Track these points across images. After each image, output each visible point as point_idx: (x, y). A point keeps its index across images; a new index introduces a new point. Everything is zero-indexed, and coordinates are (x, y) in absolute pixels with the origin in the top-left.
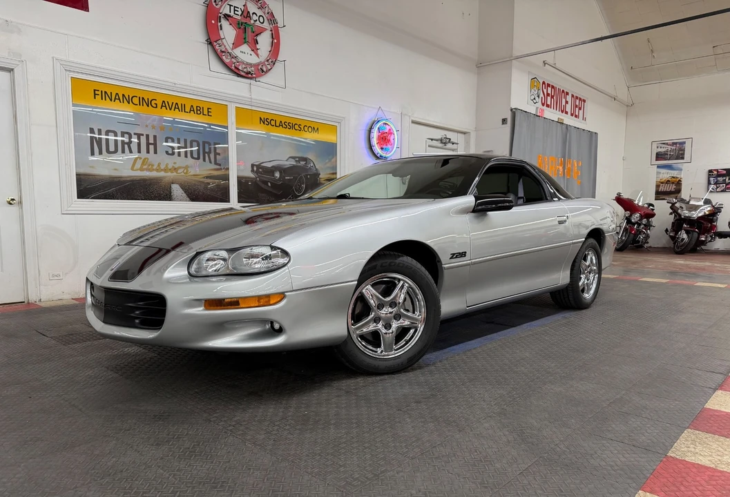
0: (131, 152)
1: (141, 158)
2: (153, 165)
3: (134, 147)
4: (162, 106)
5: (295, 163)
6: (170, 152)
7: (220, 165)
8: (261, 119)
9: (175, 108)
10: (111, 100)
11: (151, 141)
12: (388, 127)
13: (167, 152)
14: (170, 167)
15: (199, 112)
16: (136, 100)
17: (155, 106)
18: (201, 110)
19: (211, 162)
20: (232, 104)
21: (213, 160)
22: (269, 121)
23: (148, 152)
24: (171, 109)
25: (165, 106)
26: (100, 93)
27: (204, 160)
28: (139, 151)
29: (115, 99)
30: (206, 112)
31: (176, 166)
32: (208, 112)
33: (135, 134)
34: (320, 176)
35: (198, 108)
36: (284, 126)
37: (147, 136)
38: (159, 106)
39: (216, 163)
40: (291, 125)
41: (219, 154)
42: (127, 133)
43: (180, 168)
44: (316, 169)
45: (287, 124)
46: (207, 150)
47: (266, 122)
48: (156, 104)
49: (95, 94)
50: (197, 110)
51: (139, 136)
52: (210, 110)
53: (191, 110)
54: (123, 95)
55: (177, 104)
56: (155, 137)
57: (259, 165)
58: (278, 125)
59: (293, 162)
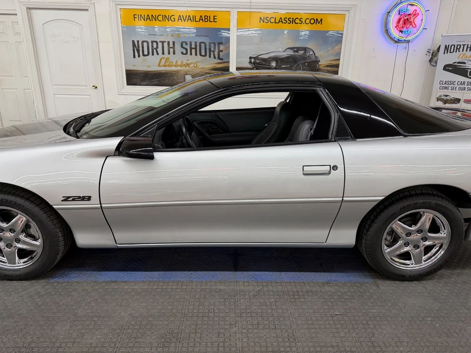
0: (158, 54)
1: (164, 58)
2: (172, 62)
3: (160, 50)
4: (179, 19)
5: (292, 53)
6: (185, 52)
7: (222, 59)
8: (261, 18)
9: (188, 19)
10: (144, 20)
11: (171, 45)
12: (414, 8)
13: (182, 53)
14: (184, 63)
15: (206, 20)
16: (160, 18)
17: (173, 20)
18: (208, 19)
19: (215, 58)
20: (235, 10)
21: (217, 56)
22: (269, 19)
23: (169, 53)
24: (185, 21)
25: (181, 19)
26: (137, 16)
27: (210, 57)
28: (163, 54)
29: (147, 19)
30: (212, 19)
31: (189, 62)
32: (214, 19)
33: (160, 42)
34: (319, 63)
35: (206, 17)
36: (284, 21)
37: (169, 42)
38: (176, 20)
39: (219, 58)
40: (291, 20)
41: (222, 51)
42: (155, 41)
43: (191, 63)
44: (316, 57)
45: (287, 20)
46: (212, 49)
47: (265, 21)
48: (174, 19)
49: (134, 18)
50: (205, 19)
51: (163, 42)
52: (215, 17)
53: (200, 20)
54: (152, 15)
55: (189, 16)
56: (174, 43)
57: (257, 57)
58: (277, 21)
59: (291, 53)
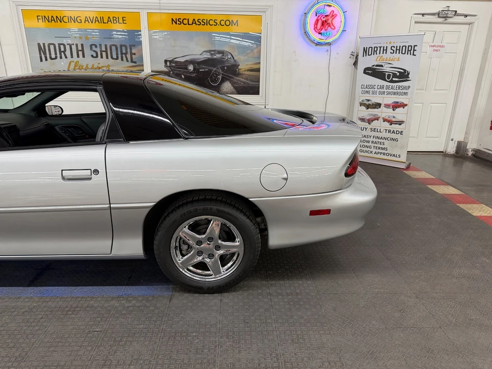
0: (66, 57)
1: (73, 62)
2: (82, 66)
3: (68, 53)
4: (85, 21)
5: (210, 57)
6: (95, 55)
7: (135, 63)
8: (172, 19)
9: (96, 21)
10: (49, 22)
11: (80, 48)
12: (331, 9)
13: (92, 56)
14: (95, 66)
15: (115, 22)
16: (66, 19)
17: (80, 21)
18: (117, 20)
19: (128, 61)
20: (144, 10)
21: (129, 59)
22: (181, 21)
23: (78, 56)
24: (92, 23)
25: (88, 21)
26: (40, 18)
27: (122, 60)
28: (72, 56)
29: (52, 20)
30: (121, 21)
31: (100, 66)
32: (123, 20)
33: (68, 44)
34: (239, 67)
35: (115, 19)
36: (197, 23)
37: (77, 45)
38: (83, 21)
39: (132, 61)
40: (205, 21)
41: (135, 54)
42: (62, 44)
43: (103, 67)
44: (235, 61)
45: (201, 21)
46: (124, 51)
47: (178, 22)
48: (81, 20)
49: (38, 19)
50: (113, 20)
51: (71, 45)
52: (124, 19)
53: (108, 21)
54: (57, 17)
55: (97, 17)
56: (82, 45)
57: (173, 60)
58: (190, 23)
59: (208, 56)
